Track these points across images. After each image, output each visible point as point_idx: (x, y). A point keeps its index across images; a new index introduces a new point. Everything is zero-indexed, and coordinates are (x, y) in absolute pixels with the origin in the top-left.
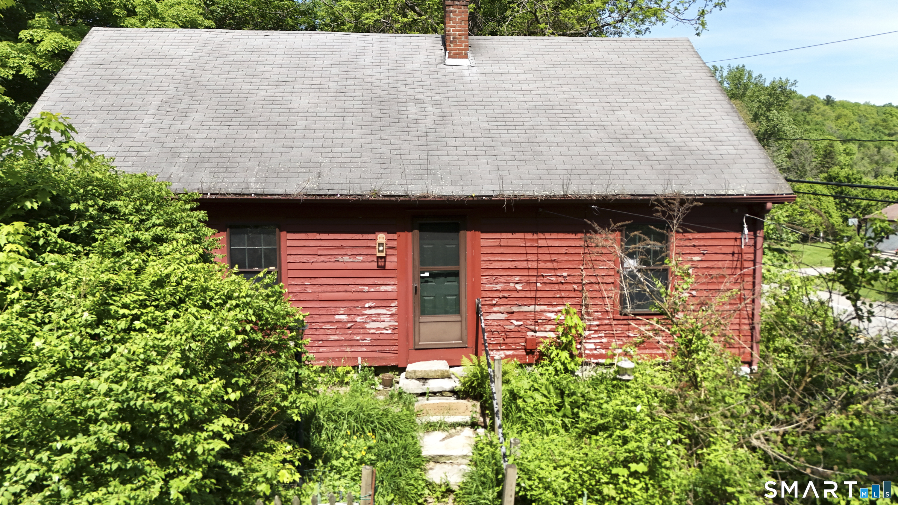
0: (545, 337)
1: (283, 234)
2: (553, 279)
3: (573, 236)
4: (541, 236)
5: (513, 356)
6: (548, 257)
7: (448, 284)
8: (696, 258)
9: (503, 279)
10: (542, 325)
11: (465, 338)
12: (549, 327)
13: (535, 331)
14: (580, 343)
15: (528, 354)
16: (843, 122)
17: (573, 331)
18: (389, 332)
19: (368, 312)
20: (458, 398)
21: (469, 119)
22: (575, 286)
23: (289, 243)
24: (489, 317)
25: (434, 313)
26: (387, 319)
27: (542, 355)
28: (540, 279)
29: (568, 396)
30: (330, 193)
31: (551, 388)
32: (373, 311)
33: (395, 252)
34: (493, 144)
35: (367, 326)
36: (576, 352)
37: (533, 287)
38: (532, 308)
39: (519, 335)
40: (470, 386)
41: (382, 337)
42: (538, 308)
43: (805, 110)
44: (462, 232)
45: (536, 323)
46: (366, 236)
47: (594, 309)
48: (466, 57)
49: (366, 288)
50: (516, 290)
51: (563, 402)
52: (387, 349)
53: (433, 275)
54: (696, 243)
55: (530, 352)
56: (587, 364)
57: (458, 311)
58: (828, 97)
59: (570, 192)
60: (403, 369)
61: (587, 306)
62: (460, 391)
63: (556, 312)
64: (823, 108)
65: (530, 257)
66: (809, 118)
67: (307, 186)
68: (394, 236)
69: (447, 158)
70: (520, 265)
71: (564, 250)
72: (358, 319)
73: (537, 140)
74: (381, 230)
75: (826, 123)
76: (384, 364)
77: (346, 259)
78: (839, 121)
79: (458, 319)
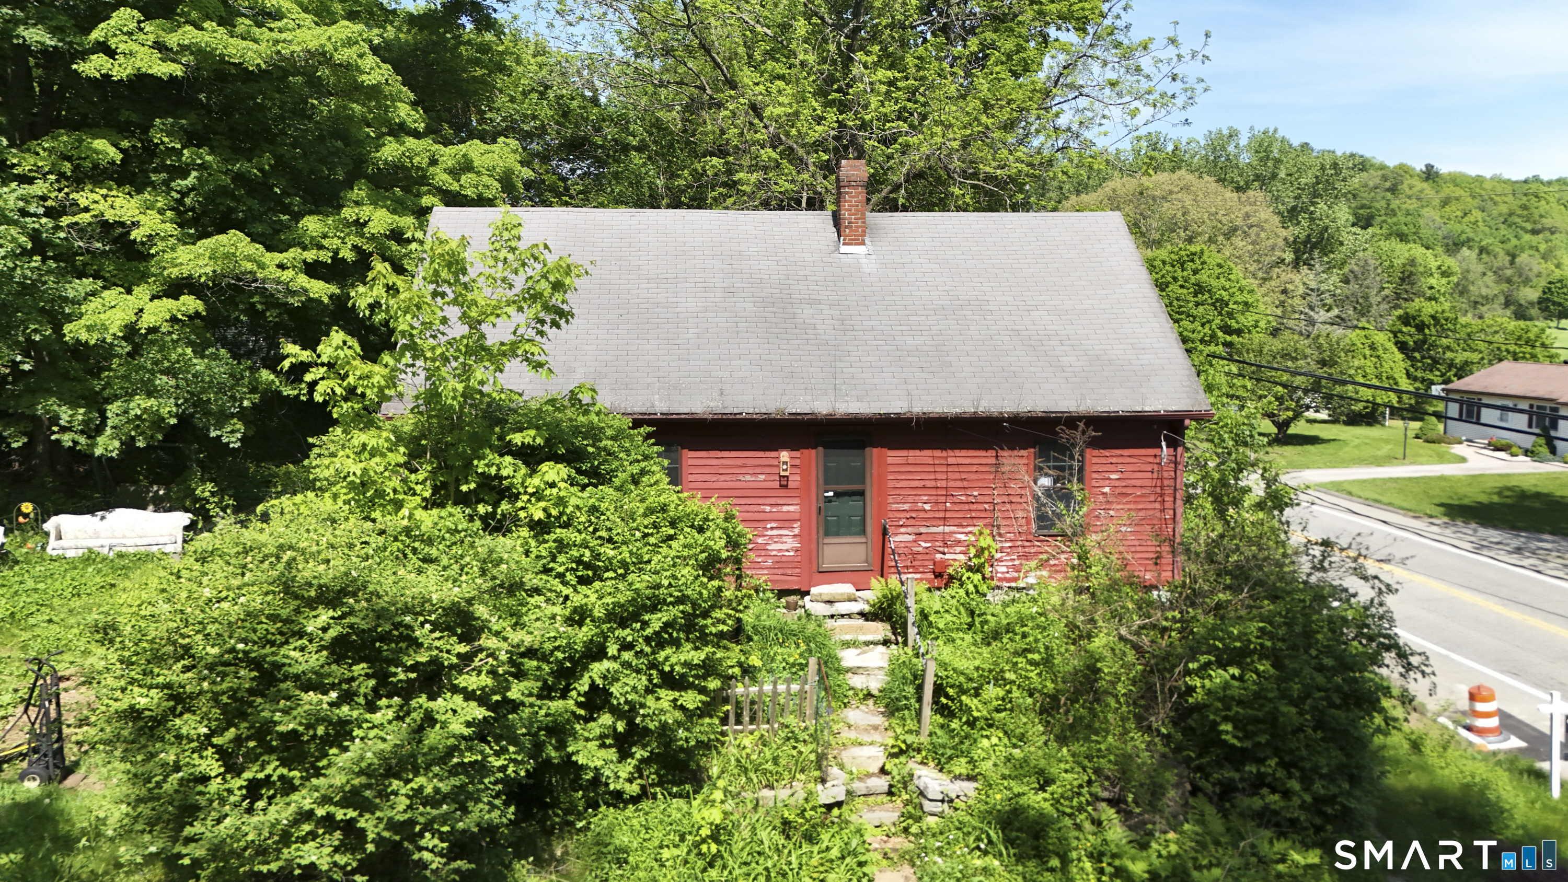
0: (955, 560)
1: (685, 451)
2: (963, 498)
3: (983, 453)
4: (951, 453)
5: (921, 579)
6: (957, 476)
7: (853, 504)
8: (1113, 476)
9: (910, 499)
10: (951, 546)
11: (870, 560)
12: (958, 549)
13: (944, 554)
14: (992, 566)
15: (936, 577)
16: (1454, 209)
17: (986, 553)
18: (792, 554)
19: (770, 533)
20: (867, 620)
21: (870, 323)
22: (986, 506)
23: (690, 462)
24: (897, 539)
25: (837, 534)
26: (789, 540)
27: (951, 578)
28: (950, 499)
29: (979, 616)
30: (736, 411)
31: (962, 609)
32: (775, 532)
33: (798, 471)
34: (899, 353)
35: (769, 547)
36: (988, 575)
37: (941, 507)
38: (940, 529)
39: (927, 557)
40: (880, 608)
41: (784, 559)
42: (947, 529)
43: (1388, 190)
44: (868, 450)
45: (945, 545)
46: (768, 454)
47: (1007, 529)
48: (863, 243)
49: (768, 508)
50: (925, 511)
51: (973, 621)
52: (789, 572)
53: (837, 495)
54: (1114, 460)
55: (938, 575)
56: (999, 588)
57: (863, 532)
58: (1429, 167)
59: (981, 409)
60: (807, 593)
61: (998, 527)
62: (869, 613)
63: (967, 534)
64: (1420, 185)
65: (939, 476)
66: (1395, 204)
67: (712, 404)
68: (797, 454)
69: (851, 370)
70: (928, 484)
71: (974, 468)
72: (760, 540)
73: (945, 348)
74: (784, 448)
75: (1424, 211)
76: (786, 587)
77: (748, 478)
78: (1447, 209)
79: (864, 540)
